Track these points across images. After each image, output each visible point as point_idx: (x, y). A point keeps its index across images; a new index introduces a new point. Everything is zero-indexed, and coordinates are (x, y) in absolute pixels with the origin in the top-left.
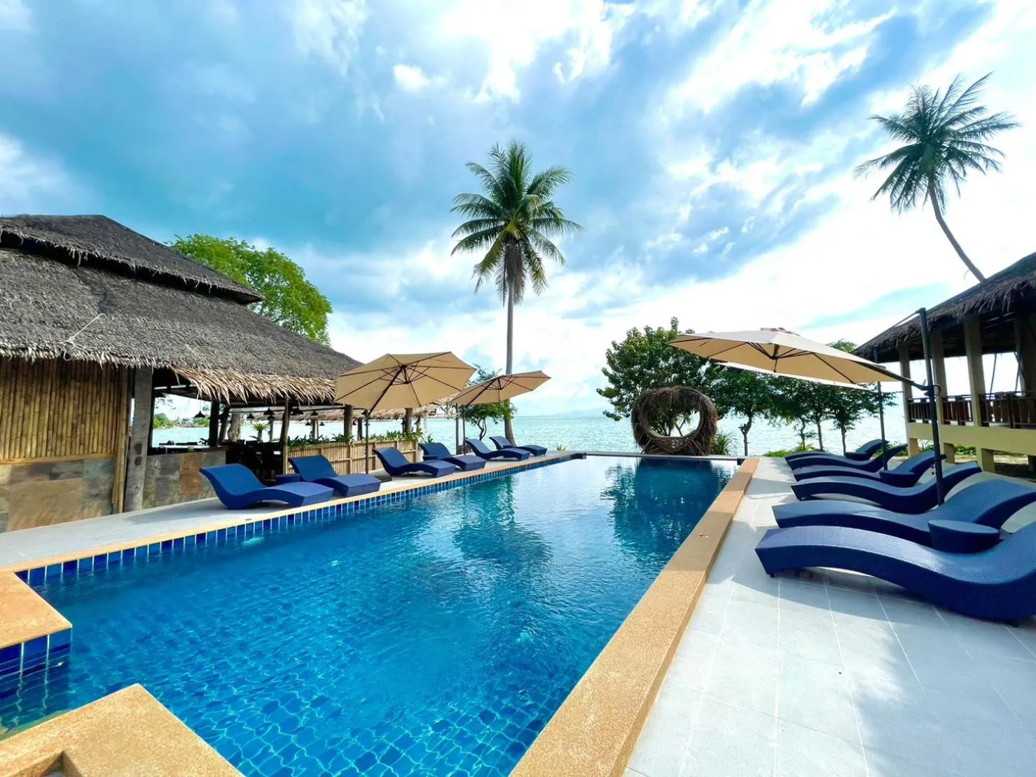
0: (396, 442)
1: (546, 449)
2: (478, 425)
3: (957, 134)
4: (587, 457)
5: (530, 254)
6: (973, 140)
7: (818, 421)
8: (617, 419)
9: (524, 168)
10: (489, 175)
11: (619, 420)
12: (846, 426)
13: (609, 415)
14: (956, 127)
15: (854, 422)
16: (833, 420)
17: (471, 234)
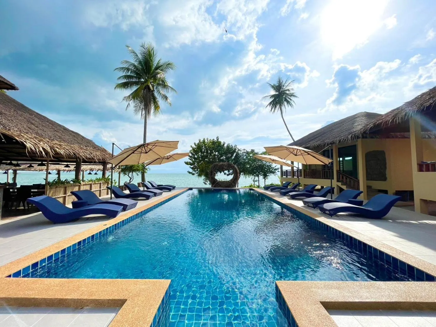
0: (100, 183)
1: (175, 186)
2: (128, 176)
3: (287, 94)
4: (193, 189)
5: (154, 99)
6: (289, 97)
7: (258, 176)
8: (193, 174)
9: (154, 57)
10: (137, 55)
11: (194, 175)
12: (265, 178)
13: (190, 173)
14: (287, 92)
15: (268, 177)
16: (262, 176)
17: (125, 81)
